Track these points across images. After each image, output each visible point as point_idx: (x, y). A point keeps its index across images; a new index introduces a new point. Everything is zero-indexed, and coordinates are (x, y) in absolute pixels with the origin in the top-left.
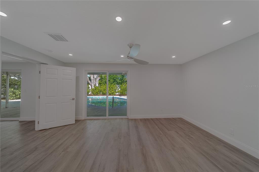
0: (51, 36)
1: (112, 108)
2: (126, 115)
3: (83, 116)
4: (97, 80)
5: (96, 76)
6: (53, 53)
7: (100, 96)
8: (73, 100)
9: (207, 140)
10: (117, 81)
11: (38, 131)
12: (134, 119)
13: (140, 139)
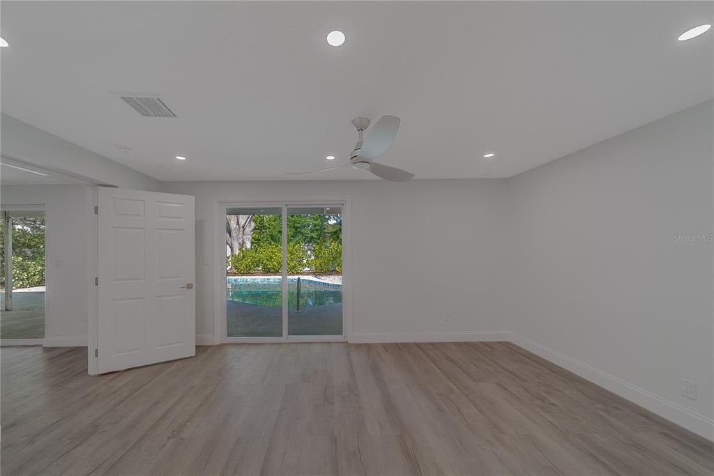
0: (129, 101)
1: (296, 311)
2: (340, 333)
3: (217, 334)
4: (249, 230)
5: (245, 219)
6: (132, 152)
7: (257, 277)
8: (188, 288)
9: (603, 414)
10: (302, 234)
11: (95, 376)
12: (365, 344)
13: (389, 406)
